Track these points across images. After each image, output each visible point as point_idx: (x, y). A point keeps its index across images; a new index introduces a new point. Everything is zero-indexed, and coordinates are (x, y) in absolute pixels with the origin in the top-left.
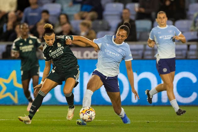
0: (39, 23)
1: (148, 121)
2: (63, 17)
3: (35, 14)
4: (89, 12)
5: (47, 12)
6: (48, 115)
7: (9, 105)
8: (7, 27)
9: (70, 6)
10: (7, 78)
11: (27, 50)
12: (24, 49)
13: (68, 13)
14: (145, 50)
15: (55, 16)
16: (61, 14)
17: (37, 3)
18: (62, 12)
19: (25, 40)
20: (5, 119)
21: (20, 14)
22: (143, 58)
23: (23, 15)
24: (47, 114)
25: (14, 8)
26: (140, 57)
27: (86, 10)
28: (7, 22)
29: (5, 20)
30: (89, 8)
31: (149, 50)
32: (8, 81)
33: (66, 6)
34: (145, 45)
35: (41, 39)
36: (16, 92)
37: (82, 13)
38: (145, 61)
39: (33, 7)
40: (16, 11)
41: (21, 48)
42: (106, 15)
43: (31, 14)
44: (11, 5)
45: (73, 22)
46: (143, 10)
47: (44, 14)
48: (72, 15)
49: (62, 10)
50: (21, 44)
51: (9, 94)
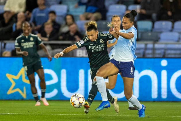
0: (46, 23)
1: (149, 116)
2: (69, 17)
3: (43, 15)
4: (94, 13)
5: (53, 12)
6: (55, 110)
7: (18, 100)
8: (16, 27)
9: (76, 7)
10: (16, 74)
11: (28, 47)
12: (25, 46)
13: (74, 14)
14: (146, 49)
15: (61, 16)
16: (67, 15)
17: (44, 4)
18: (68, 13)
19: (27, 37)
20: (14, 113)
21: (28, 14)
22: (144, 56)
23: (31, 16)
24: (54, 108)
25: (23, 9)
26: (141, 56)
27: (91, 11)
28: (16, 22)
29: (14, 20)
30: (94, 9)
31: (149, 49)
32: (17, 78)
33: (72, 7)
34: (146, 45)
35: (48, 37)
36: (24, 88)
37: (87, 13)
38: (146, 60)
39: (41, 7)
40: (24, 12)
41: (23, 45)
42: (110, 16)
43: (38, 15)
44: (20, 6)
45: (78, 22)
46: (144, 11)
47: (51, 15)
48: (78, 16)
49: (68, 11)
50: (23, 41)
51: (18, 90)
